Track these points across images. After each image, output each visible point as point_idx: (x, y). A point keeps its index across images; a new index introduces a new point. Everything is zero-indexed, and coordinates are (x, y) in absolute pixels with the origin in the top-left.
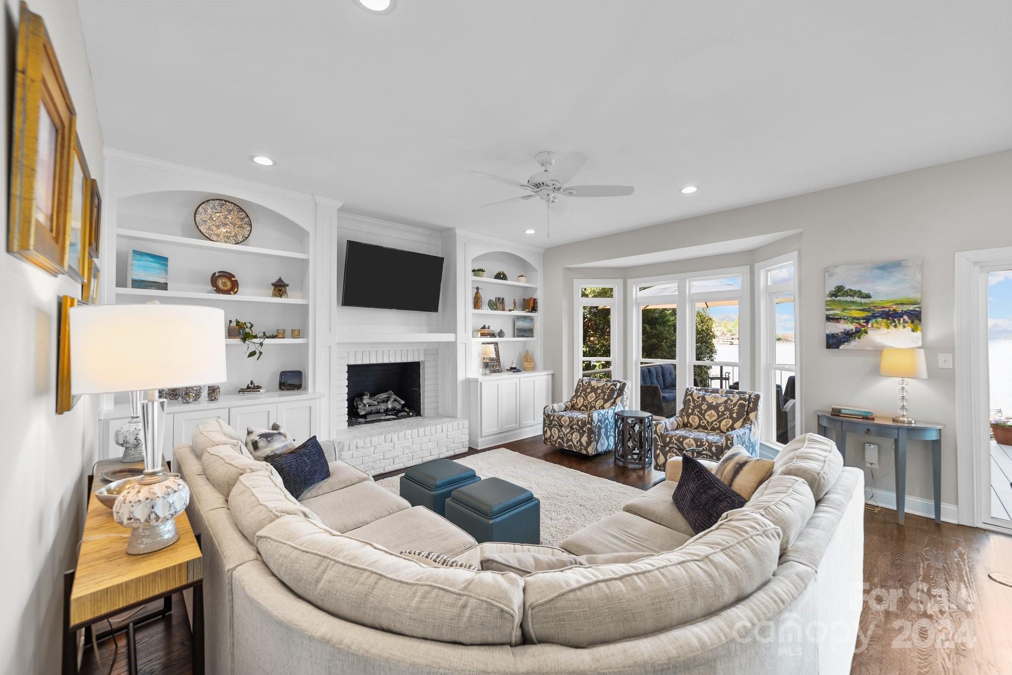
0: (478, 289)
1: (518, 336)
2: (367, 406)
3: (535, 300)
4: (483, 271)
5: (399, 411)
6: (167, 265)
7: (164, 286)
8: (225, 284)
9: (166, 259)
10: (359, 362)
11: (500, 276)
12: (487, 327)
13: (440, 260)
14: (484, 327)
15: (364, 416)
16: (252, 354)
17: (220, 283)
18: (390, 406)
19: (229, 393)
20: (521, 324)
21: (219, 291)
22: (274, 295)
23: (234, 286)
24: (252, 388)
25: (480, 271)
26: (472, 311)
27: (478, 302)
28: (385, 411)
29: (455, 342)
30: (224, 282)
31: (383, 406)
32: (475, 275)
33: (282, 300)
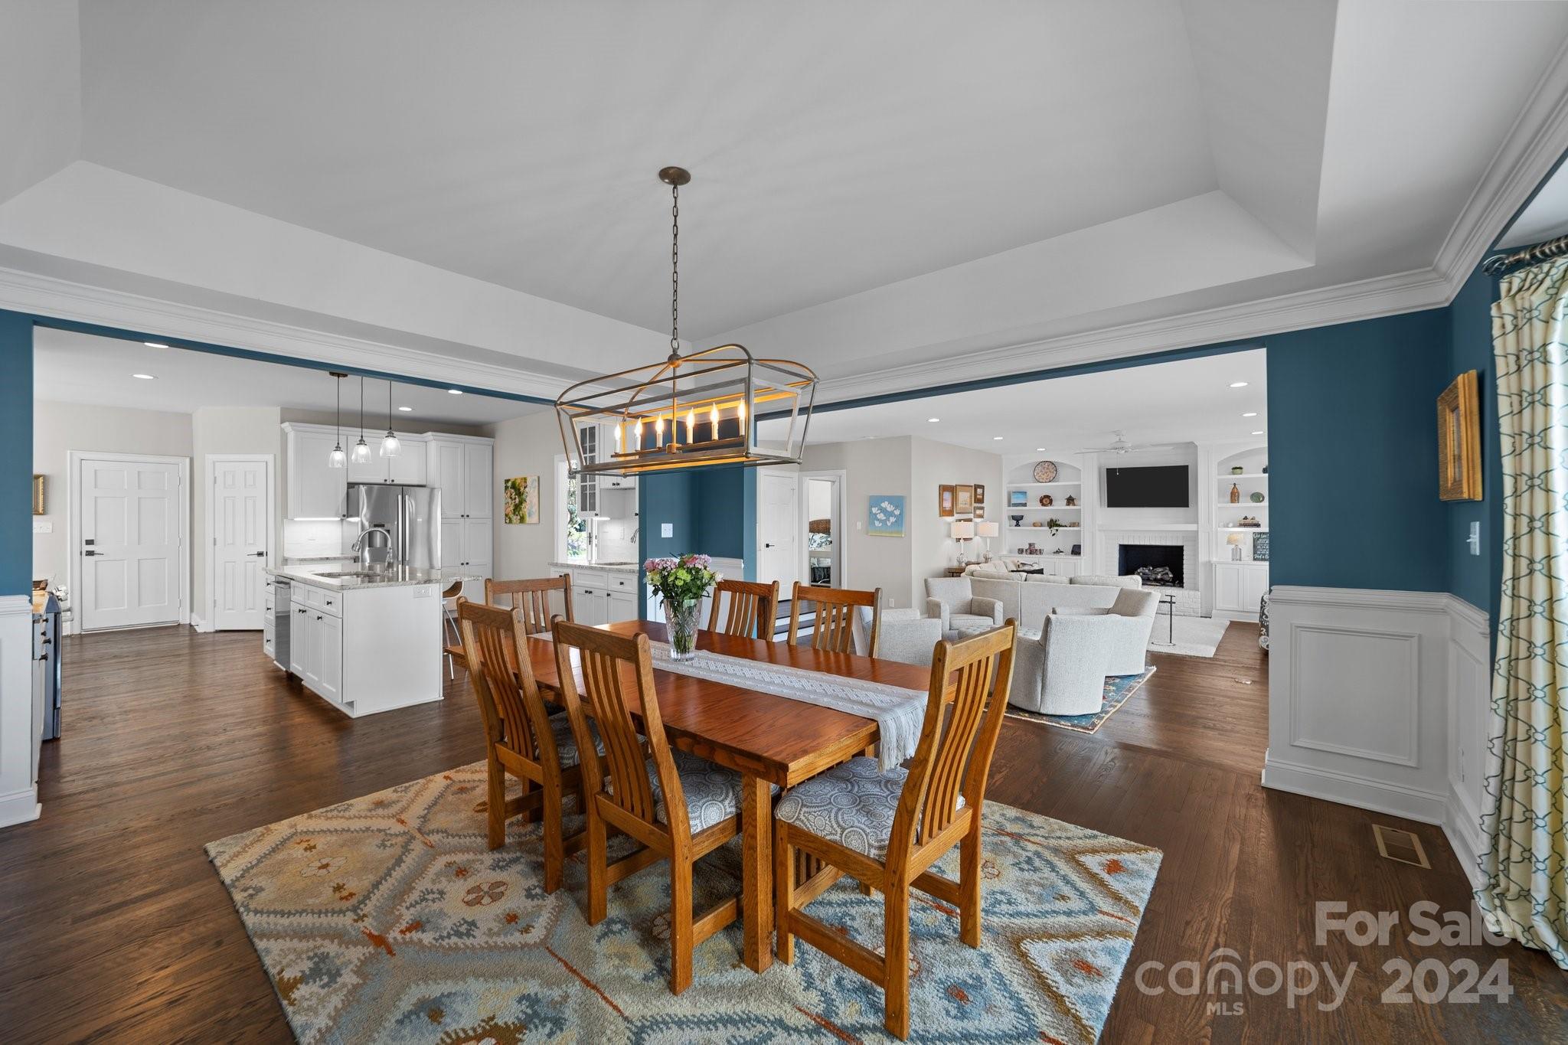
0: (1235, 484)
2: (1141, 574)
4: (1241, 468)
5: (1168, 581)
6: (1027, 496)
7: (1025, 505)
9: (1028, 493)
10: (1126, 543)
12: (1249, 517)
13: (1185, 468)
14: (1246, 518)
16: (1051, 535)
17: (1044, 501)
18: (1159, 577)
19: (1048, 554)
21: (1043, 505)
22: (1066, 505)
23: (1051, 502)
24: (1058, 552)
25: (1237, 469)
26: (1219, 505)
27: (1234, 496)
28: (1156, 580)
29: (1198, 531)
30: (1046, 500)
31: (1154, 576)
32: (1234, 474)
33: (1071, 507)
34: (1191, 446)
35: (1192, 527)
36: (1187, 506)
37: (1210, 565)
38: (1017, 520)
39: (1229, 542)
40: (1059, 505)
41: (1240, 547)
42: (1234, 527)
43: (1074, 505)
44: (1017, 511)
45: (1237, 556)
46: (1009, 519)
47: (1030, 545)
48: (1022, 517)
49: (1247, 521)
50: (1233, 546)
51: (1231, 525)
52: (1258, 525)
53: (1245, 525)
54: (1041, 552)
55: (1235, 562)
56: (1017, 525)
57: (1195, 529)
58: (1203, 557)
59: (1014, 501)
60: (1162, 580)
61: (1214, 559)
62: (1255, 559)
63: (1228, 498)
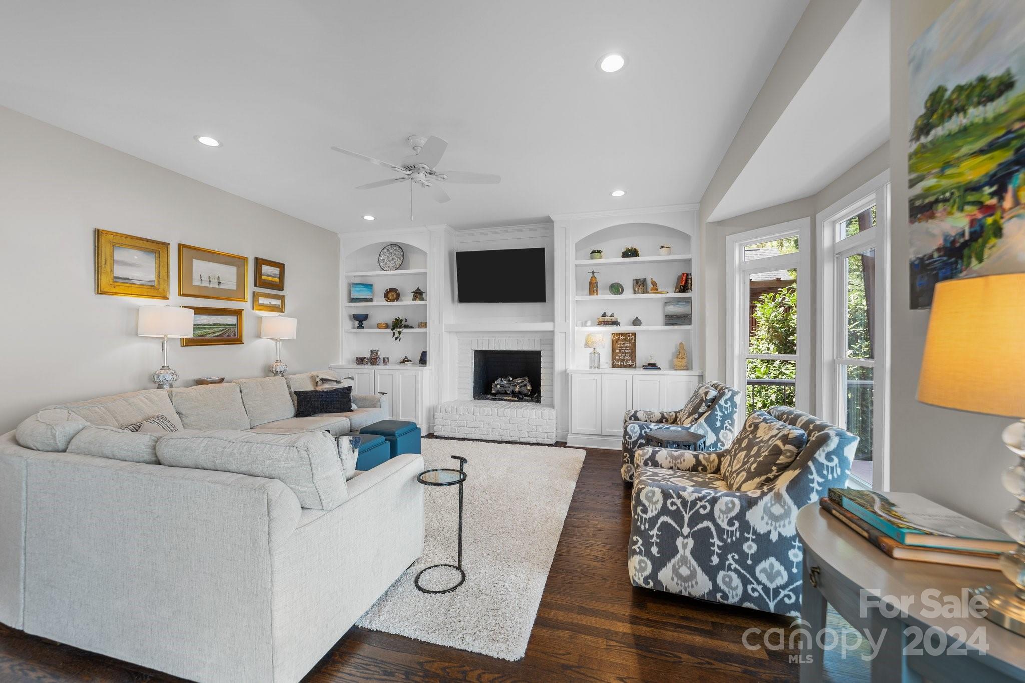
0: (593, 272)
1: (666, 324)
2: (499, 386)
3: (687, 275)
4: (599, 252)
5: (526, 395)
6: (372, 288)
7: (371, 300)
8: (393, 296)
9: (372, 285)
10: (481, 349)
11: (631, 253)
12: (608, 314)
13: (541, 251)
14: (604, 315)
15: (495, 395)
16: (396, 339)
17: (390, 295)
18: (517, 390)
20: (673, 309)
21: (389, 300)
22: (413, 300)
23: (397, 297)
24: (405, 361)
25: (596, 252)
26: (577, 298)
27: (593, 287)
28: (514, 394)
29: (553, 332)
30: (393, 294)
31: (511, 389)
32: (592, 258)
33: (418, 302)
34: (547, 223)
35: (547, 326)
36: (544, 301)
37: (565, 375)
38: (360, 320)
39: (587, 345)
40: (407, 300)
41: (598, 350)
42: (591, 325)
43: (422, 299)
44: (360, 308)
45: (595, 364)
46: (351, 319)
47: (372, 352)
48: (366, 317)
49: (605, 319)
50: (591, 350)
51: (589, 323)
52: (616, 323)
53: (604, 323)
54: (386, 361)
55: (593, 370)
56: (361, 326)
57: (551, 329)
58: (558, 366)
59: (355, 295)
60: (519, 393)
61: (571, 367)
62: (613, 366)
63: (587, 291)
